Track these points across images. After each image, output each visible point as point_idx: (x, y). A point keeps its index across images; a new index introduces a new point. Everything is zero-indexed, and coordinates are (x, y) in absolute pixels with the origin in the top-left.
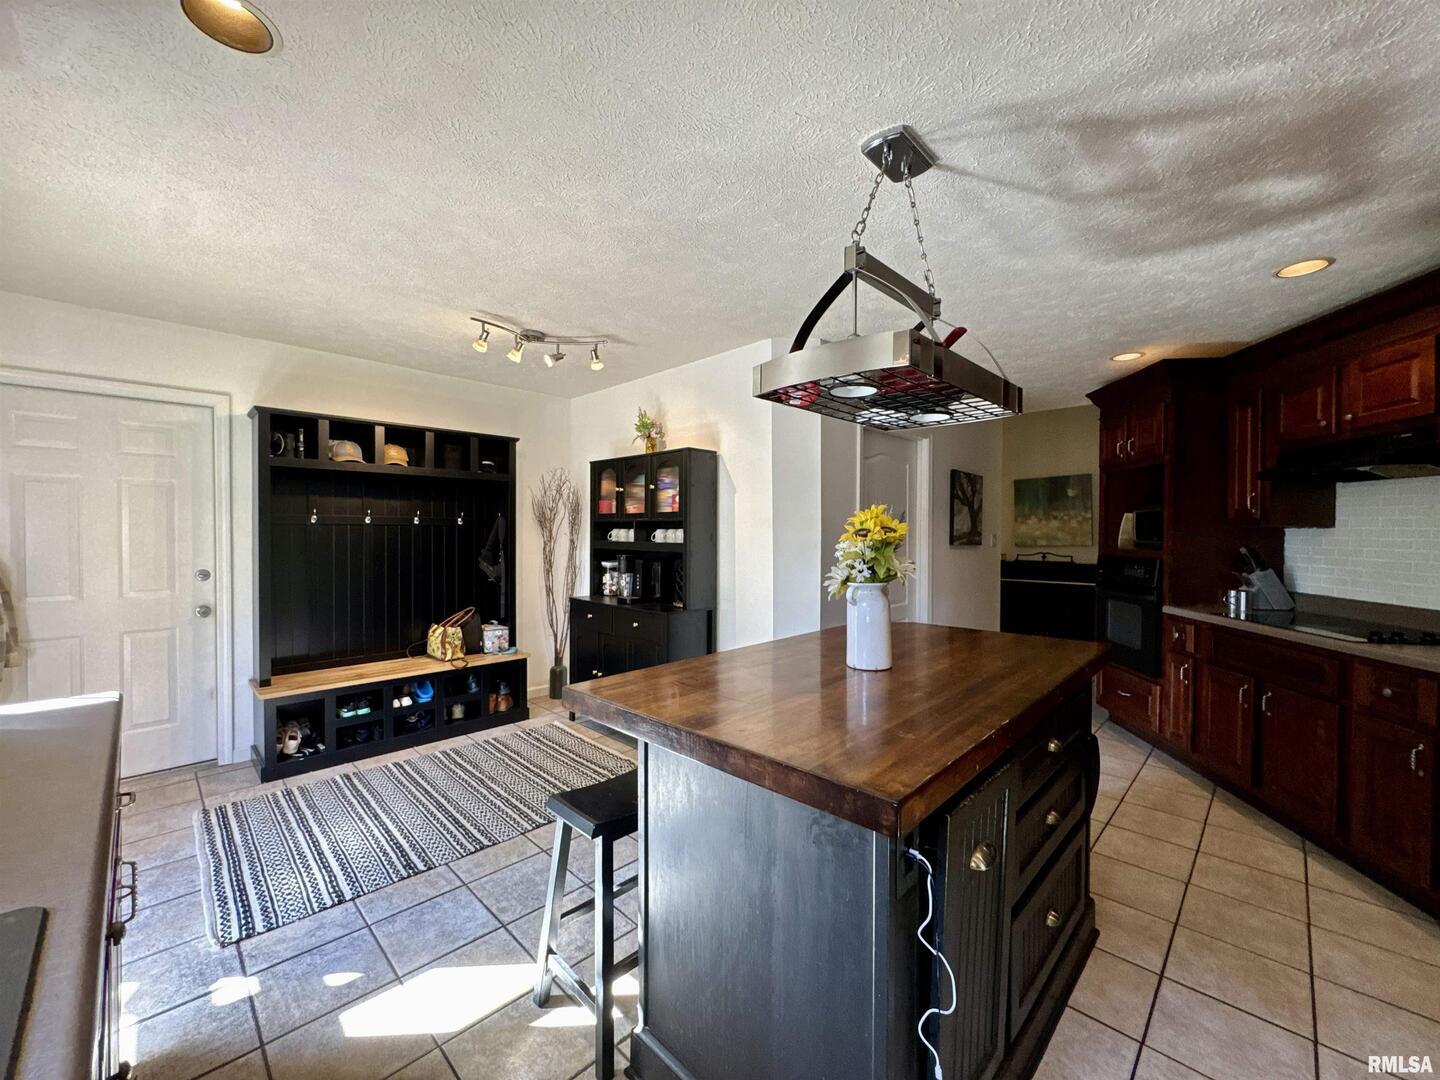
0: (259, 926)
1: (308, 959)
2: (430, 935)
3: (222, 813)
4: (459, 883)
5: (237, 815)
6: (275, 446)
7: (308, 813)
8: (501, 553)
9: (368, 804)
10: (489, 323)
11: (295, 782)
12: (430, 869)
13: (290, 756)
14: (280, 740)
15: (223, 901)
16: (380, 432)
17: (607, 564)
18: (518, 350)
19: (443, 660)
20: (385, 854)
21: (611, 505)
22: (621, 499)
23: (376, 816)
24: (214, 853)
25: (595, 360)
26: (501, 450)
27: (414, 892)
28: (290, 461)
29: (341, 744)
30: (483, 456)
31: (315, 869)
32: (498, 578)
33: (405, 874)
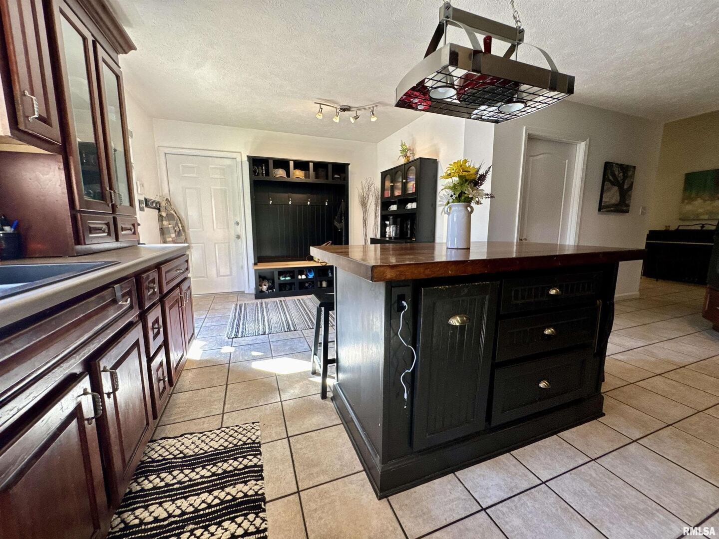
0: (240, 335)
1: (249, 346)
2: (287, 348)
3: (241, 306)
4: (302, 336)
5: (245, 307)
6: (255, 172)
7: (265, 309)
8: (343, 218)
9: (284, 309)
10: (323, 104)
11: (264, 301)
12: (295, 330)
13: (264, 292)
14: (261, 286)
15: (233, 328)
16: (292, 164)
17: (388, 223)
18: (337, 116)
19: (318, 262)
20: (283, 324)
21: (388, 192)
22: (393, 189)
23: (285, 313)
24: (235, 315)
25: (373, 116)
26: (341, 169)
27: (287, 336)
28: (261, 178)
29: (280, 290)
30: (334, 173)
31: (260, 324)
32: (341, 229)
33: (286, 331)
